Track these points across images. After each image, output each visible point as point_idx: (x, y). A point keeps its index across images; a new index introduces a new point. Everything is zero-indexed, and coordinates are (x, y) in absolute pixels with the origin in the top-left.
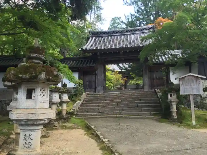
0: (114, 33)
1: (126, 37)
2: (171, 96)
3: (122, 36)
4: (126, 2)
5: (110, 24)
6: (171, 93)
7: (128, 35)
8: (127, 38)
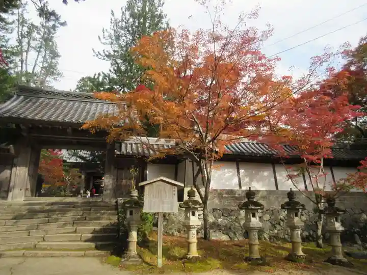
0: (63, 95)
1: (82, 105)
2: (131, 213)
3: (77, 103)
4: (97, 53)
5: (77, 85)
6: (131, 210)
7: (88, 104)
8: (84, 108)
